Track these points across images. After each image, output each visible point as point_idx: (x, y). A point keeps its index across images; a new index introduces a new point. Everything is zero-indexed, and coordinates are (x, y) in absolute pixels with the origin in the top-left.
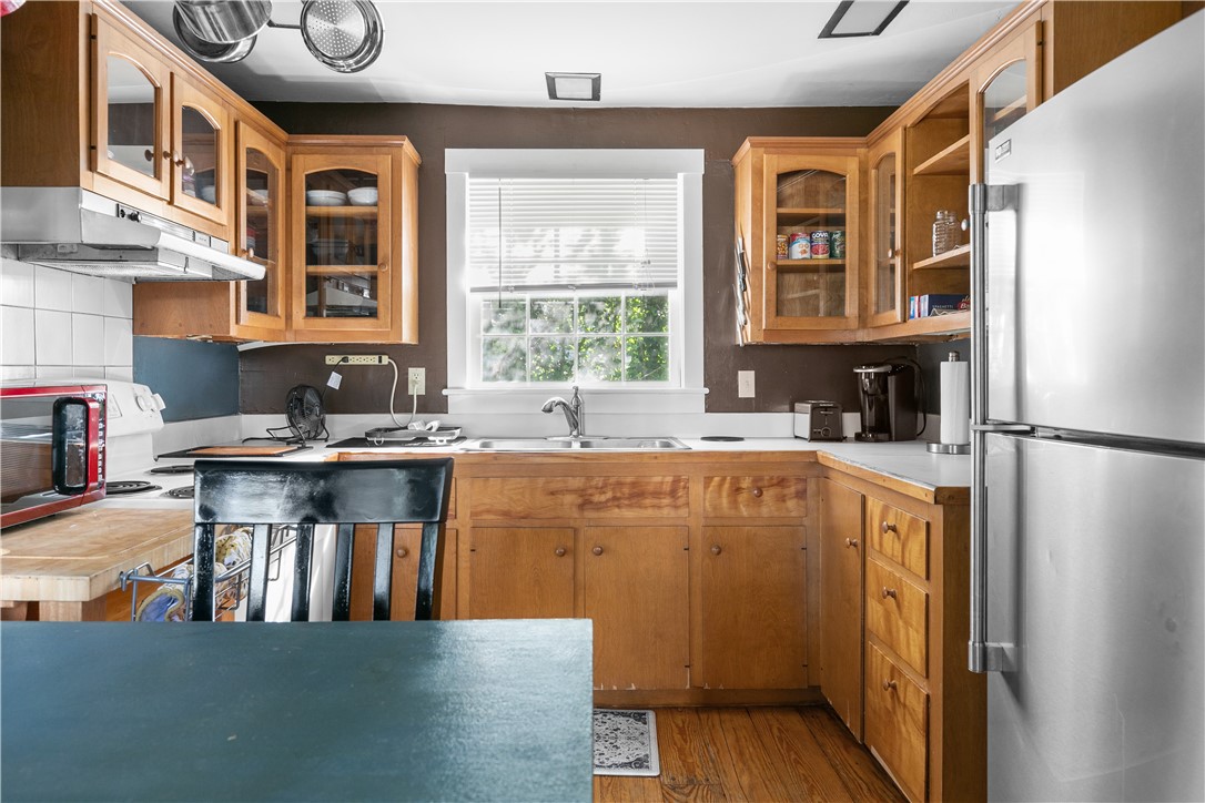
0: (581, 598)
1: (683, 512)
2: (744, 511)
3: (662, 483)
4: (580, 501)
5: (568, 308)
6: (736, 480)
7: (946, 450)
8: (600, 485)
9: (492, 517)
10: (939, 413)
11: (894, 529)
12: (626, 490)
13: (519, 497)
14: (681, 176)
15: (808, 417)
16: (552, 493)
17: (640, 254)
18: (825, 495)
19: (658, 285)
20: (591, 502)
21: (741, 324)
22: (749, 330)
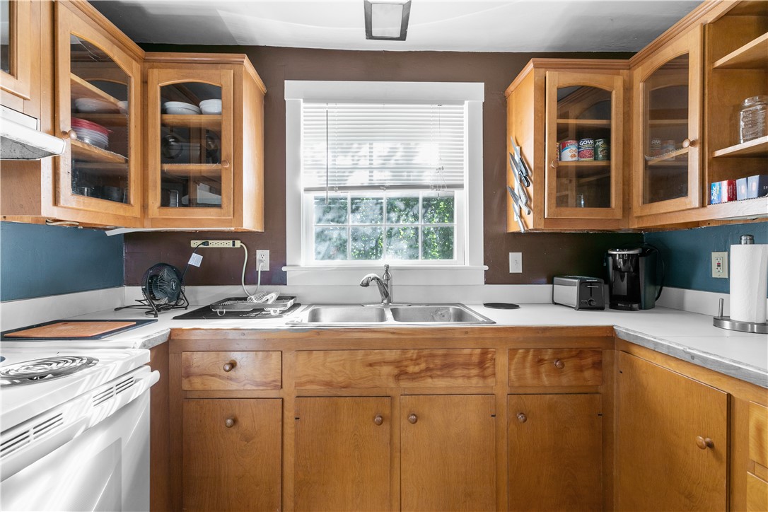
0: (397, 461)
1: (490, 381)
2: (546, 381)
3: (471, 355)
4: (396, 371)
5: (379, 206)
6: (538, 351)
8: (415, 357)
9: (315, 387)
12: (438, 361)
13: (341, 368)
14: (466, 102)
15: (576, 289)
16: (371, 365)
19: (449, 186)
20: (406, 373)
21: (521, 216)
22: (530, 220)
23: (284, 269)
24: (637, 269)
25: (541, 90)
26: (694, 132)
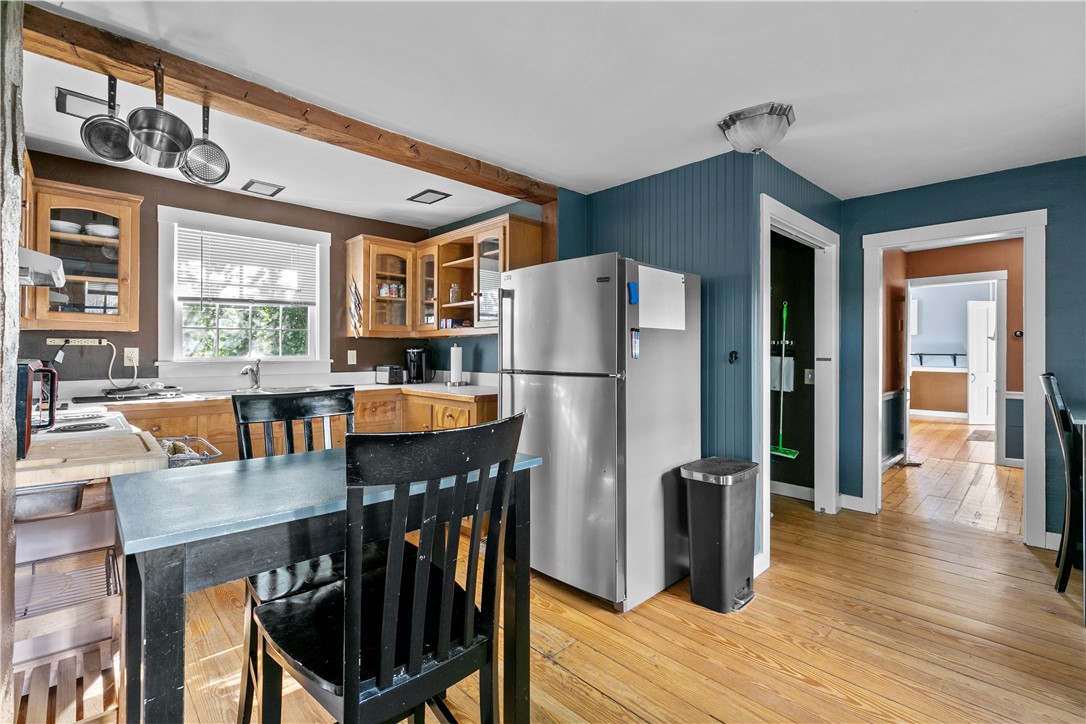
2: (368, 419)
6: (364, 404)
7: (454, 385)
10: (450, 370)
11: (451, 416)
14: (319, 245)
15: (387, 373)
17: (294, 285)
18: (406, 408)
19: (305, 303)
21: (355, 327)
22: (361, 330)
23: (156, 364)
24: (421, 360)
25: (367, 253)
26: (436, 296)
